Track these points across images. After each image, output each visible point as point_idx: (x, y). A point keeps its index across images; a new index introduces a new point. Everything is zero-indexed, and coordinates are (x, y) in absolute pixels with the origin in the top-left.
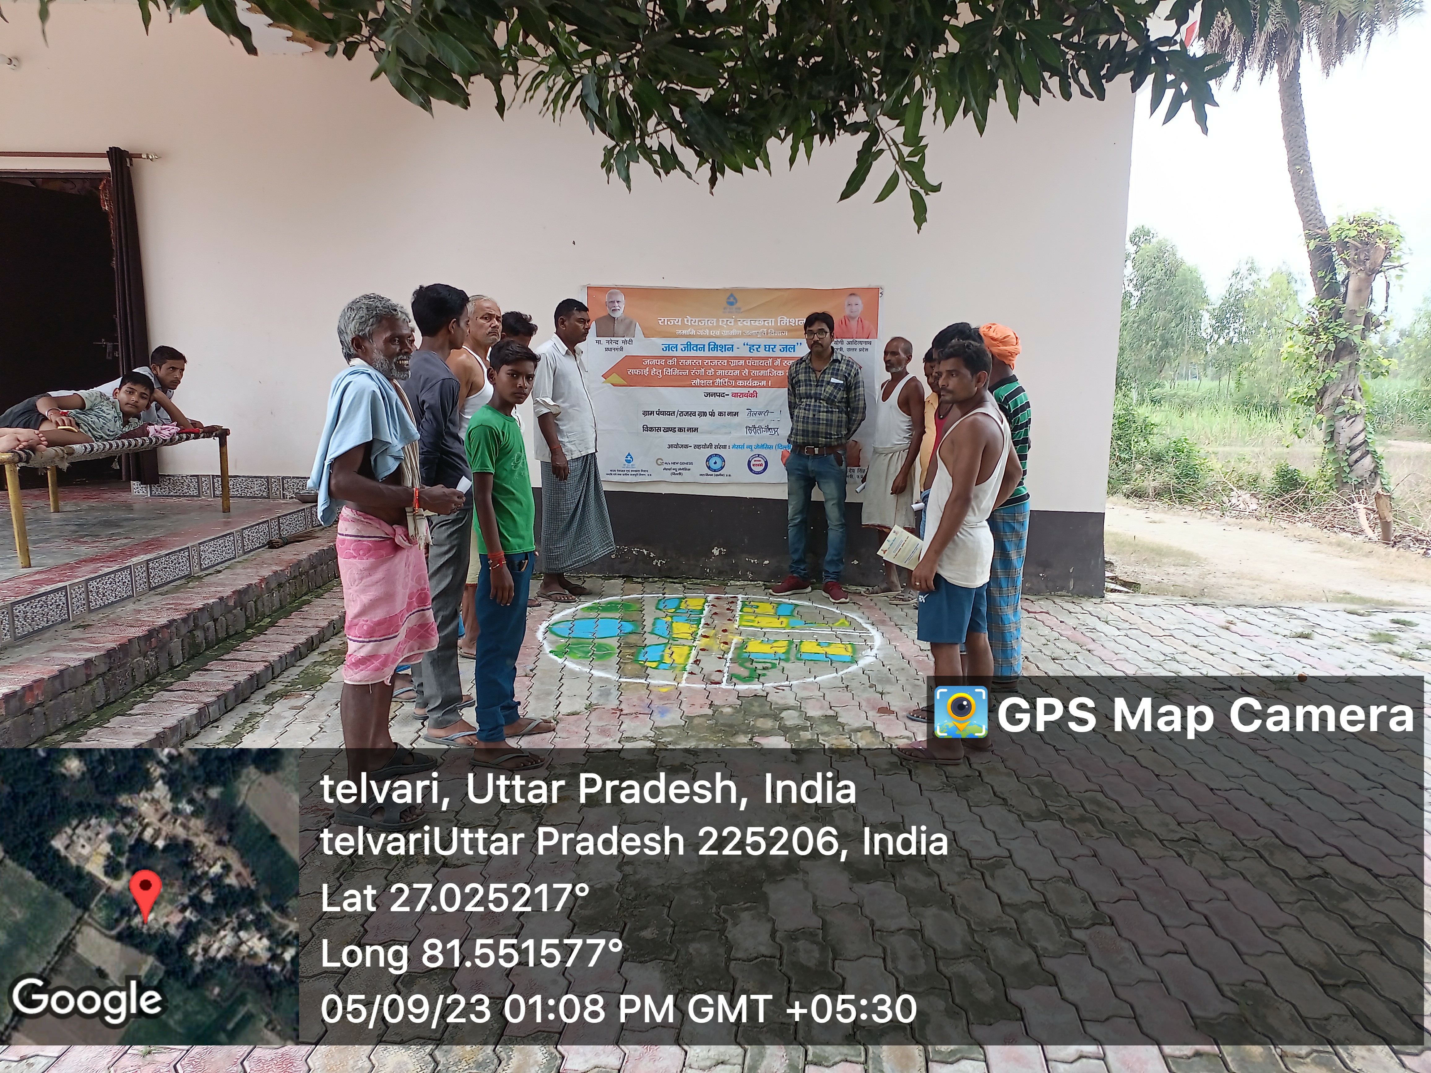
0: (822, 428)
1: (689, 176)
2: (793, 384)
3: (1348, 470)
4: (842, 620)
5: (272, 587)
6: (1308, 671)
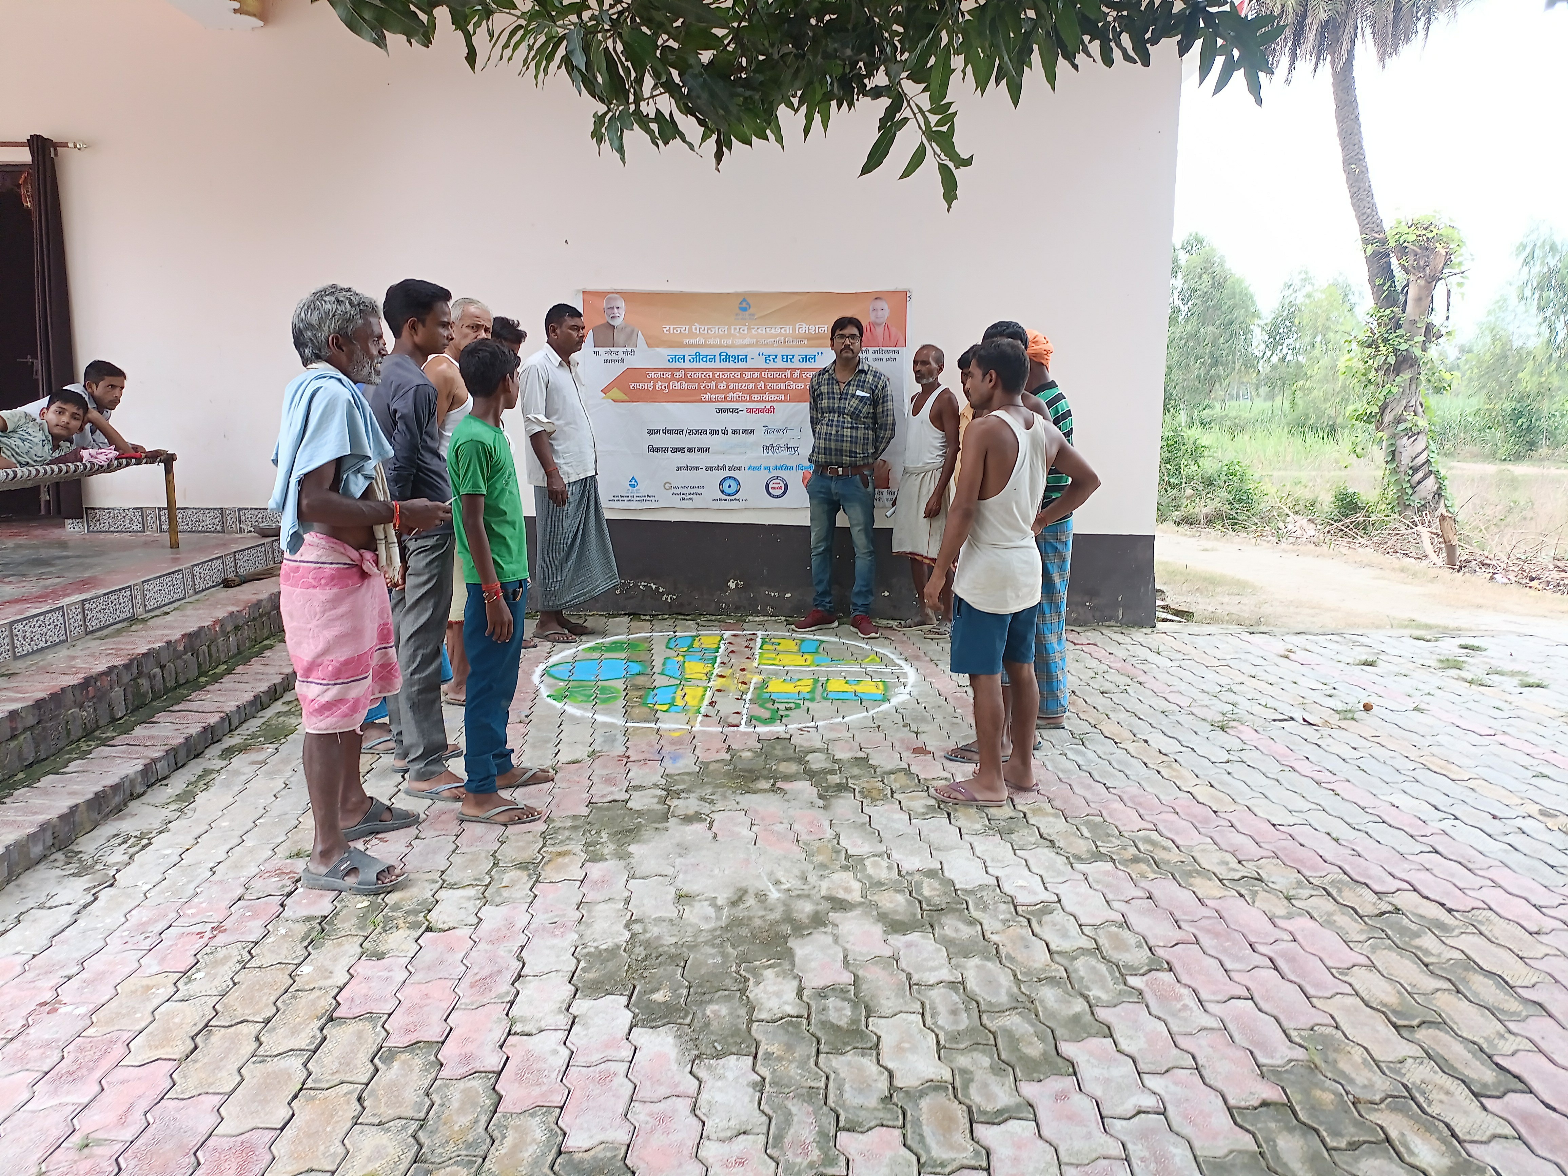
0: (846, 446)
1: (691, 146)
2: (815, 397)
3: (1410, 491)
4: (873, 656)
5: (228, 629)
6: (1373, 700)
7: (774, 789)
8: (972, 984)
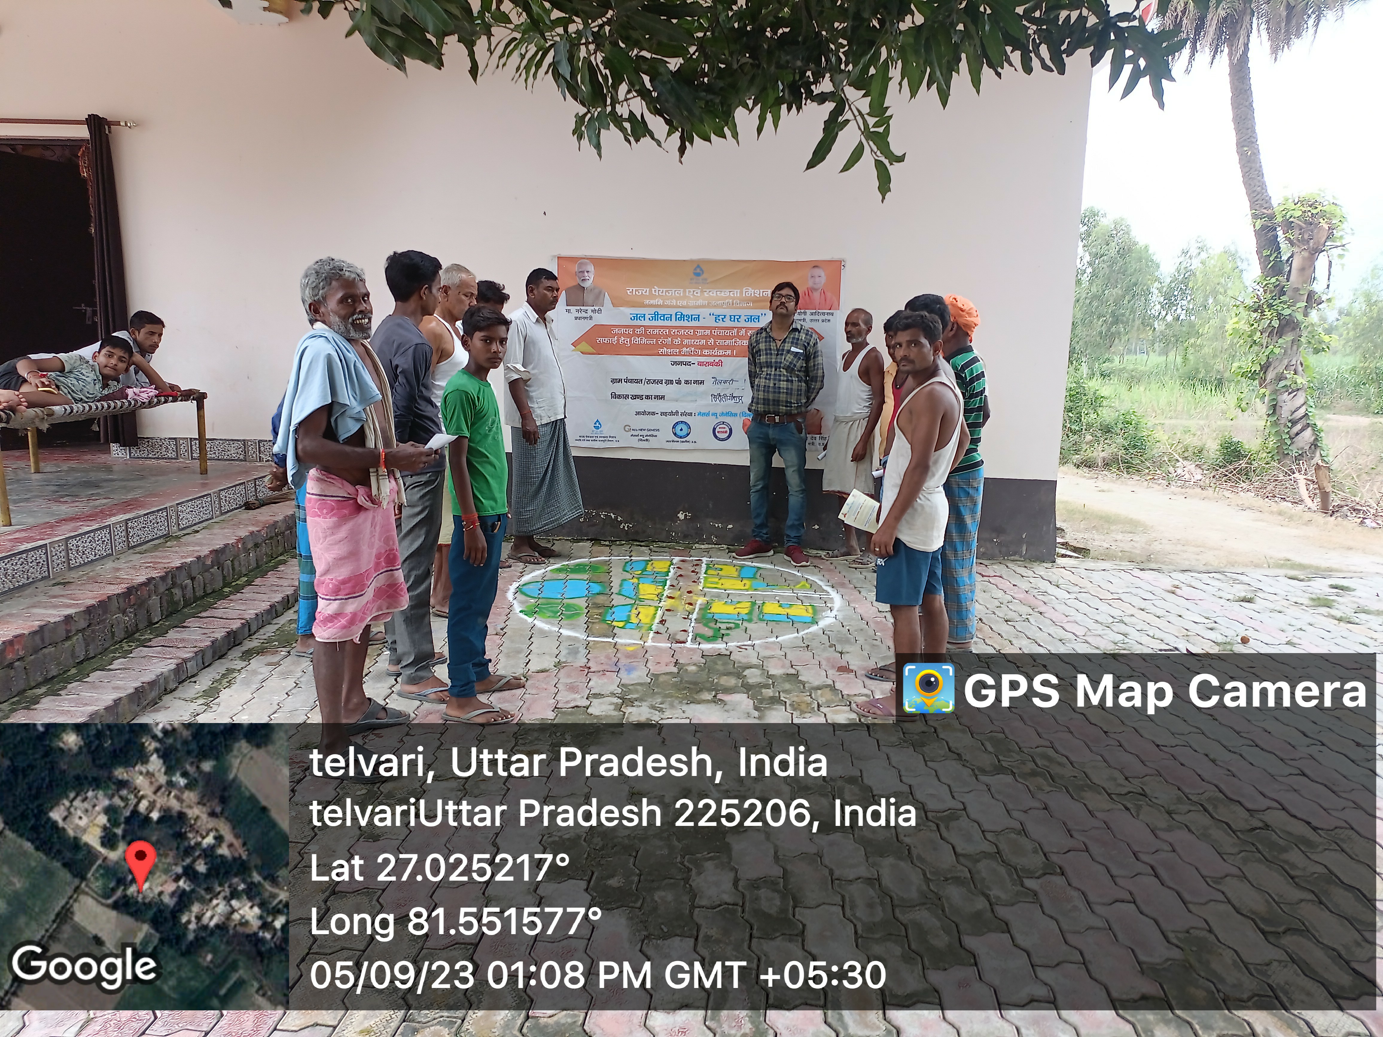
0: (783, 397)
1: (658, 142)
2: (753, 353)
3: (1289, 442)
4: (803, 582)
5: (249, 546)
6: (1251, 633)
7: (715, 701)
8: (887, 881)
